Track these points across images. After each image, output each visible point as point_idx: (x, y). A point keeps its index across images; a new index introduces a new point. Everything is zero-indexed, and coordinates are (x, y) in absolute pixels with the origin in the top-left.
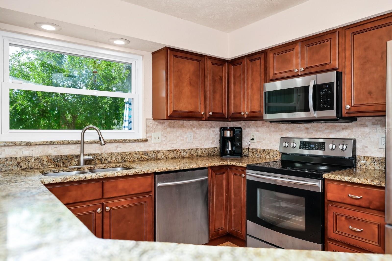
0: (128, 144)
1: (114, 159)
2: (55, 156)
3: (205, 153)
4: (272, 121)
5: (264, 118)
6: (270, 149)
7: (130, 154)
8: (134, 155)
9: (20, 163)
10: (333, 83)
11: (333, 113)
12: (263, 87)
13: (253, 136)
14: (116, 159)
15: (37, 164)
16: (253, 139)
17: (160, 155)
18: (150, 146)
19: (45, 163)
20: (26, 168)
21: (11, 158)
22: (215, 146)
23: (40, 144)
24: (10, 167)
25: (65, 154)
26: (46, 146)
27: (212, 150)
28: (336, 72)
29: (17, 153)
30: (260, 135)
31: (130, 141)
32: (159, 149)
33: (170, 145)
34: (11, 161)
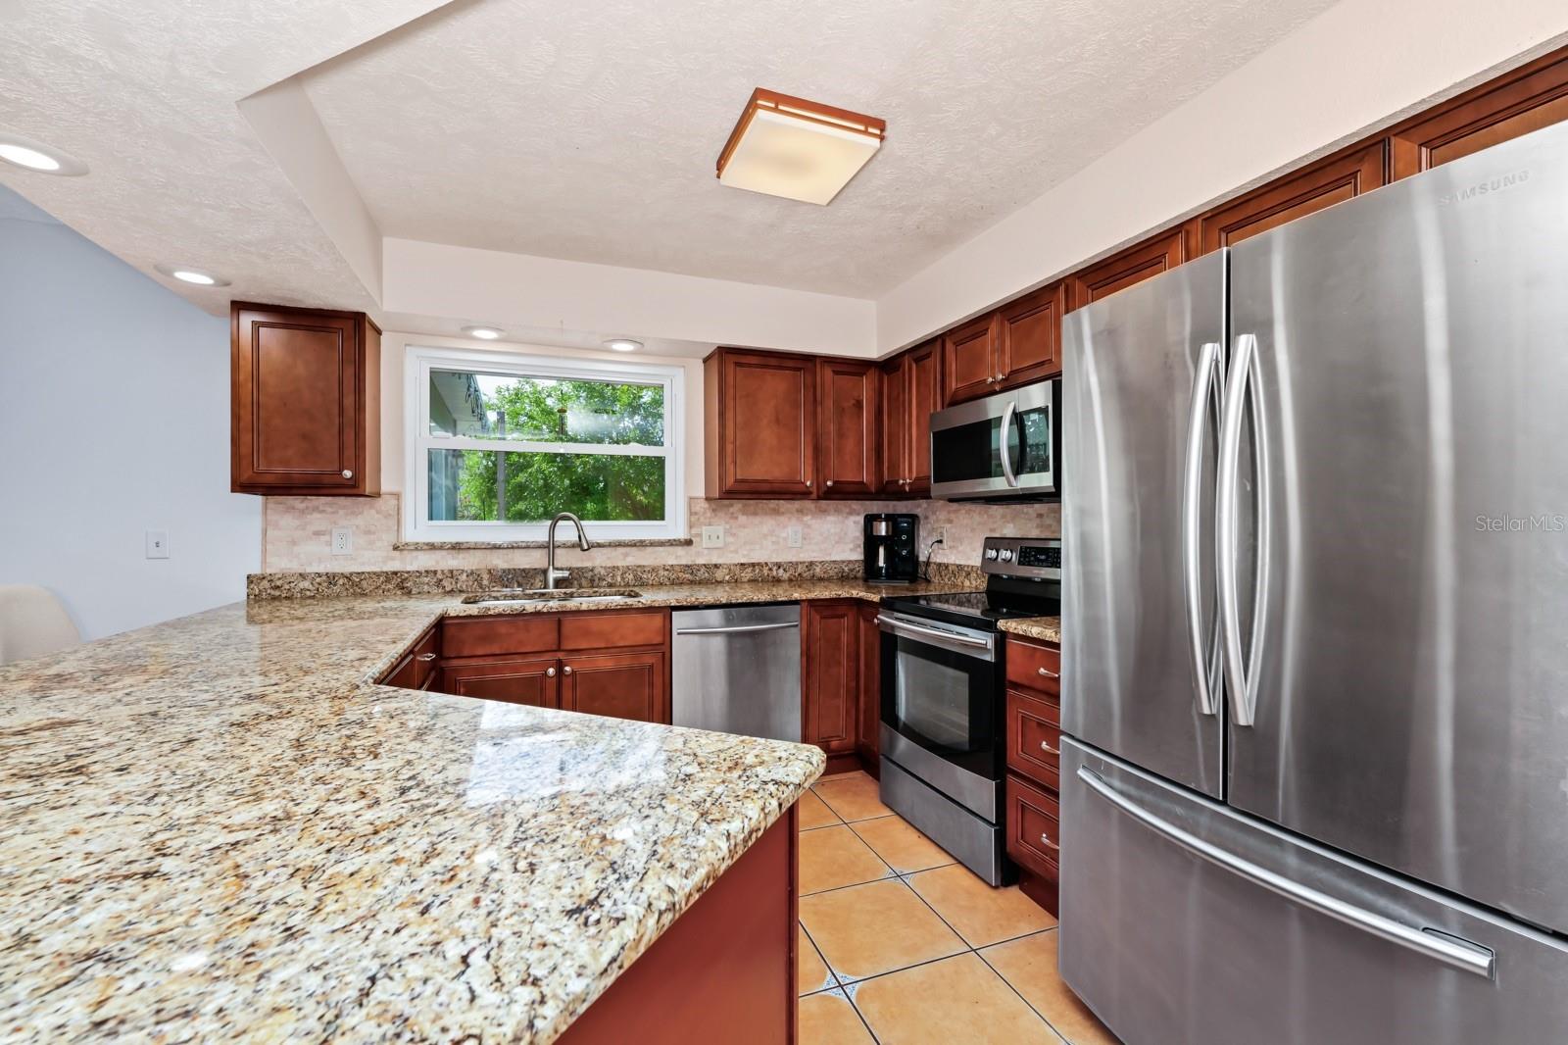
0: (649, 549)
1: (619, 579)
2: (504, 571)
3: (831, 573)
4: (953, 500)
5: (932, 493)
7: (654, 570)
8: (662, 572)
9: (441, 580)
10: (1047, 407)
11: (1047, 480)
13: (942, 534)
14: (623, 579)
15: (471, 583)
17: (719, 575)
18: (698, 554)
19: (485, 582)
20: (452, 590)
21: (427, 572)
22: (855, 558)
23: (476, 547)
24: (426, 587)
25: (522, 567)
26: (488, 552)
27: (851, 566)
28: (1054, 382)
29: (437, 562)
31: (652, 544)
32: (719, 561)
33: (745, 553)
34: (427, 576)
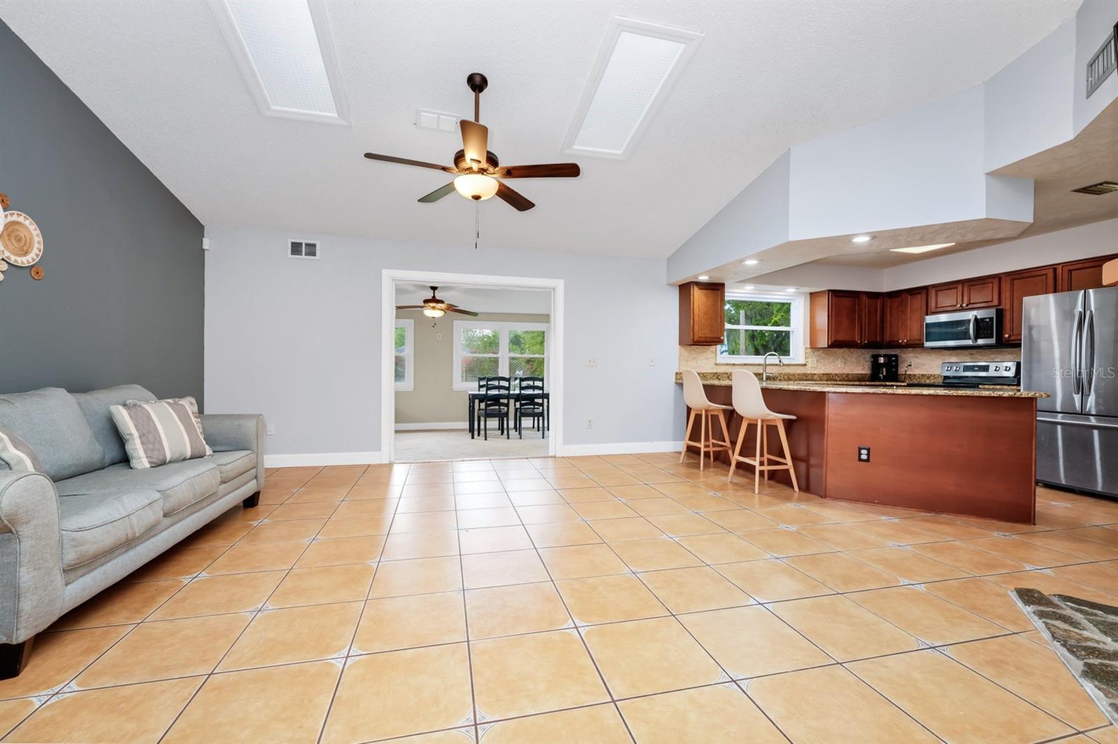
0: (791, 367)
3: (855, 378)
4: (933, 348)
5: (925, 345)
6: (930, 373)
7: (794, 375)
10: (993, 318)
11: (992, 341)
12: (924, 319)
13: (911, 363)
16: (910, 365)
17: (815, 377)
18: (808, 369)
22: (866, 373)
23: (739, 365)
26: (742, 366)
28: (997, 310)
29: (727, 370)
30: (919, 361)
32: (815, 372)
33: (824, 369)
